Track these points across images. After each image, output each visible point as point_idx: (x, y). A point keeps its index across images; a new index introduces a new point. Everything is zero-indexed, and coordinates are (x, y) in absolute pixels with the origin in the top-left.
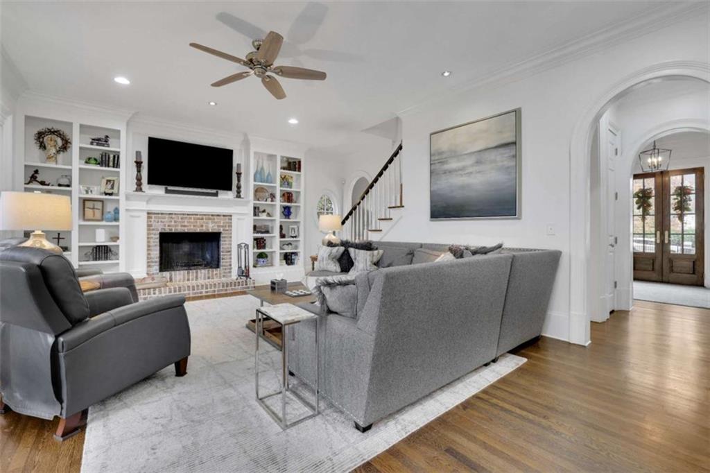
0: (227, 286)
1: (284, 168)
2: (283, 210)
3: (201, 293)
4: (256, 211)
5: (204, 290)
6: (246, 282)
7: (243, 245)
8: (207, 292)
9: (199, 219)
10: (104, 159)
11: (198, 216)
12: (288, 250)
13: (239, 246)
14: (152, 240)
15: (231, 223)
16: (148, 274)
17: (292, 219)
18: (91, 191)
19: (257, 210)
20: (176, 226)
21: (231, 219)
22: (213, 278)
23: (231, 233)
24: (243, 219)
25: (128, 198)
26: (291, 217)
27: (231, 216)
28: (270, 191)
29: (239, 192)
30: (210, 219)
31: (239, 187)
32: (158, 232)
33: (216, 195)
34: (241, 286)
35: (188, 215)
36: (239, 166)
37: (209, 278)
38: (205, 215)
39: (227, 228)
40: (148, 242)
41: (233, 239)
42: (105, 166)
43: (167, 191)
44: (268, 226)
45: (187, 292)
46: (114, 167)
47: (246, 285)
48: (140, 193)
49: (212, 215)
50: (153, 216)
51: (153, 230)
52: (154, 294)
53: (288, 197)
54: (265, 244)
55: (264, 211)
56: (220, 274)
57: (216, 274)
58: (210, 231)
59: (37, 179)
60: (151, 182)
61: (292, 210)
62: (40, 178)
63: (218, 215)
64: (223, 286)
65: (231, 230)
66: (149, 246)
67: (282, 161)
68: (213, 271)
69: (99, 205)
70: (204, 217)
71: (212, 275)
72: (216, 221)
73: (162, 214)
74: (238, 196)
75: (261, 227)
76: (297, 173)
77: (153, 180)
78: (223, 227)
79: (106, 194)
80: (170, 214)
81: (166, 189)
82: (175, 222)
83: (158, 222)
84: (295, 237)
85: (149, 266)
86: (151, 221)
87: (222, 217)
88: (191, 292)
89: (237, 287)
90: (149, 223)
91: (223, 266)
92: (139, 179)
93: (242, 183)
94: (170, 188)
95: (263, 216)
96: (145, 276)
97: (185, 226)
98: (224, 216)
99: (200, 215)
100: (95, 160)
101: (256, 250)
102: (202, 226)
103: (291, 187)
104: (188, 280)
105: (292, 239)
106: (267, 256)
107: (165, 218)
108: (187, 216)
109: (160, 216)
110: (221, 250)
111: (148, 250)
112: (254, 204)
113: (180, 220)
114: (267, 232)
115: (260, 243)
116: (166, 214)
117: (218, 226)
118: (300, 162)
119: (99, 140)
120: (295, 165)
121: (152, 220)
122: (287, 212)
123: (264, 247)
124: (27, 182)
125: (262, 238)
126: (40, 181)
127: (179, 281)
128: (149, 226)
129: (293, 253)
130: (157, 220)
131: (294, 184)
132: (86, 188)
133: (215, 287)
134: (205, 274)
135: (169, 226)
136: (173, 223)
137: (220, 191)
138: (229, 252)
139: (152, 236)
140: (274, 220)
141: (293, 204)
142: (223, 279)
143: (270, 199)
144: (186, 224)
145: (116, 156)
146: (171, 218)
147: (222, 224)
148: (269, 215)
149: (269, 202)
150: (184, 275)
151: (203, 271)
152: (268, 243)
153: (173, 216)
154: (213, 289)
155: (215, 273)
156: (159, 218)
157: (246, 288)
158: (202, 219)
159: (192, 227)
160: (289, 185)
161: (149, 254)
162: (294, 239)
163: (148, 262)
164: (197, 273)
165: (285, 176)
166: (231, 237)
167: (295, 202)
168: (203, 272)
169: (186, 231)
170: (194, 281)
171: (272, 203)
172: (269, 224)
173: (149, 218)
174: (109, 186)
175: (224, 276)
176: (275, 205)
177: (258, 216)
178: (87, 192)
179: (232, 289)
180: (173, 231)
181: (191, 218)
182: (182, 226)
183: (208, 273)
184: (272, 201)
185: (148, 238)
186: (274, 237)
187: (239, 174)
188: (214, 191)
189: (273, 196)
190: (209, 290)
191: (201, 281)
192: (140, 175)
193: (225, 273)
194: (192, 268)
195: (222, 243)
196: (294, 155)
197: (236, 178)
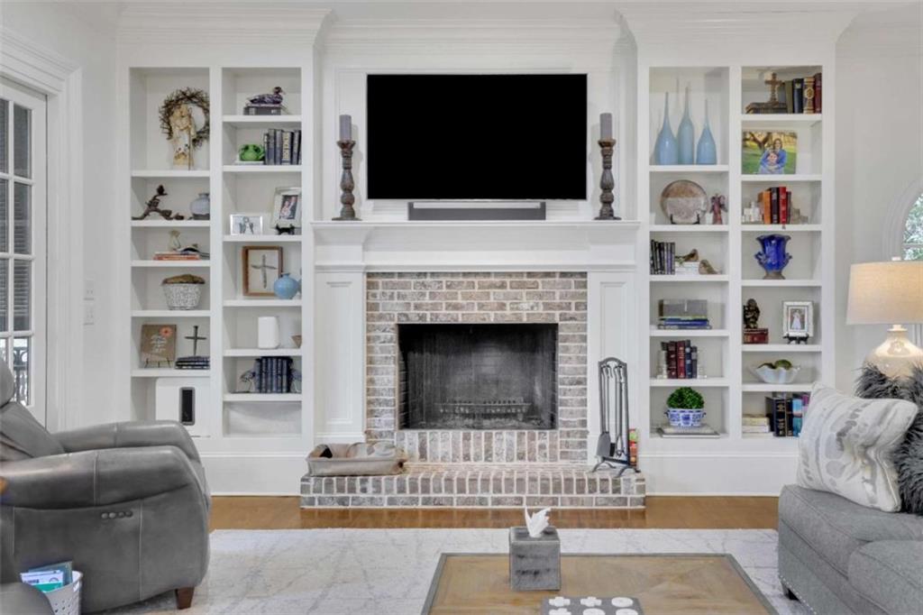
0: (557, 489)
1: (756, 109)
2: (759, 248)
3: (482, 501)
4: (661, 255)
5: (490, 495)
6: (616, 482)
7: (613, 364)
8: (498, 501)
9: (492, 286)
10: (272, 146)
11: (493, 279)
12: (779, 385)
13: (603, 366)
14: (377, 345)
15: (585, 295)
16: (368, 433)
17: (793, 277)
18: (251, 226)
19: (666, 255)
20: (435, 307)
21: (585, 285)
22: (532, 459)
23: (585, 328)
24: (620, 284)
25: (319, 238)
26: (785, 272)
27: (584, 275)
28: (713, 189)
29: (607, 201)
30: (521, 286)
31: (607, 187)
32: (392, 324)
33: (540, 214)
34: (598, 494)
35: (465, 274)
36: (606, 120)
37: (521, 457)
38: (510, 275)
39: (573, 311)
40: (370, 350)
41: (590, 344)
42: (275, 163)
43: (414, 214)
44: (704, 303)
45: (443, 494)
46: (291, 163)
47: (616, 491)
48: (348, 224)
49: (530, 274)
50: (380, 281)
51: (381, 317)
52: (364, 490)
53: (778, 204)
54: (694, 362)
55: (692, 256)
56: (553, 447)
57: (542, 447)
58: (525, 320)
59: (159, 207)
60: (374, 193)
61: (790, 248)
62: (165, 204)
63: (548, 275)
64: (545, 489)
65: (584, 317)
66: (370, 361)
67: (747, 87)
68: (532, 438)
69: (272, 258)
70: (508, 280)
71: (531, 450)
72: (540, 289)
73: (401, 275)
74: (607, 213)
75: (678, 308)
76: (807, 117)
77: (380, 188)
78: (560, 307)
79: (281, 231)
80: (420, 275)
81: (411, 206)
82: (433, 295)
83: (392, 297)
84: (804, 339)
85: (370, 413)
86: (374, 296)
87: (557, 279)
88: (455, 495)
89: (587, 495)
90: (372, 300)
91: (565, 424)
92: (348, 188)
93: (618, 172)
94: (420, 204)
95: (687, 273)
96: (361, 438)
97: (456, 307)
98: (563, 275)
99: (497, 274)
100: (257, 150)
101: (664, 382)
102: (502, 306)
103: (792, 170)
104: (467, 457)
105: (794, 347)
106: (700, 404)
107: (406, 286)
108: (461, 279)
109: (396, 280)
110: (560, 376)
111: (369, 370)
112: (652, 233)
113: (444, 290)
114: (702, 323)
115: (678, 358)
116: (411, 274)
117: (547, 306)
118: (818, 79)
119: (261, 100)
120: (801, 92)
121: (379, 292)
122: (773, 254)
123: (691, 371)
124: (140, 214)
125: (686, 343)
126: (162, 209)
127: (443, 459)
128: (371, 307)
129: (796, 395)
130: (388, 292)
131: (803, 159)
132: (241, 221)
133: (521, 489)
134: (510, 445)
135: (417, 307)
136: (427, 300)
137: (550, 203)
138: (579, 383)
139: (378, 333)
140: (724, 284)
141: (790, 228)
142: (562, 463)
143: (709, 217)
144: (460, 301)
145: (297, 135)
146: (423, 285)
147: (557, 300)
148: (707, 268)
149: (708, 226)
150: (455, 444)
151: (505, 434)
152: (704, 358)
153: (429, 279)
154: (515, 494)
155: (538, 442)
156: (394, 286)
157: (614, 501)
158: (503, 286)
159: (476, 311)
160: (785, 162)
161: (371, 381)
162: (802, 347)
163: (369, 403)
164: (488, 438)
165: (769, 134)
166: (584, 339)
167: (804, 220)
168: (506, 439)
169: (460, 321)
170: (482, 463)
171: (717, 228)
172: (712, 297)
173: (370, 285)
174: (287, 212)
175: (564, 455)
176: (724, 234)
177: (672, 271)
178: (242, 229)
179: (572, 501)
180: (428, 321)
181: (472, 285)
182: (449, 306)
183: (520, 442)
184: (717, 220)
185: (369, 339)
186: (724, 339)
187: (607, 146)
188: (533, 204)
189: (718, 206)
190: (503, 495)
191: (500, 466)
192: (351, 177)
193: (567, 445)
194: (486, 422)
195: (560, 354)
196: (791, 56)
197: (600, 159)
